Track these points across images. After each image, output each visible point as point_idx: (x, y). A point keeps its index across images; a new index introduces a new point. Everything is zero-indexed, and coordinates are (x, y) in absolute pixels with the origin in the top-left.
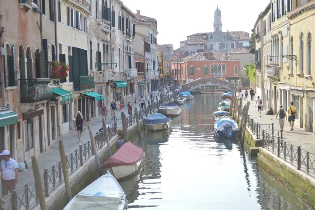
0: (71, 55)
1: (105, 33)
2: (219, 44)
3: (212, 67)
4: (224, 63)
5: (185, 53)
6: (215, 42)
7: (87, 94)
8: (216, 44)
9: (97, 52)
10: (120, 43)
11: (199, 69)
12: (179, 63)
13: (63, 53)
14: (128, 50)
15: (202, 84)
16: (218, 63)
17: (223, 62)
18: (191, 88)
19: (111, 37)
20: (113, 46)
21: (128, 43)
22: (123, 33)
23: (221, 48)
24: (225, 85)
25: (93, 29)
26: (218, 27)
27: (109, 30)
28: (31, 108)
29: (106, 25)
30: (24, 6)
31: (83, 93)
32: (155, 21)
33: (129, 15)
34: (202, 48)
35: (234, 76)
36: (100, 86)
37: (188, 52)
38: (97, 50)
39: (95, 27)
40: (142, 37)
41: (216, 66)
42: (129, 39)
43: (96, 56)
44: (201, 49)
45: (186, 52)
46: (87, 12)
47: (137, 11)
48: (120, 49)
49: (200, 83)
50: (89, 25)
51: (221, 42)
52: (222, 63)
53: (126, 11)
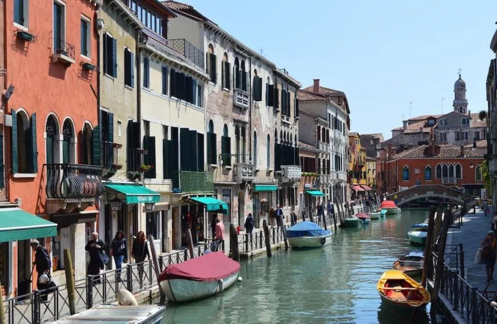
0: (169, 138)
1: (239, 109)
2: (455, 132)
3: (439, 167)
4: (458, 163)
5: (400, 147)
6: (448, 129)
7: (197, 199)
8: (450, 133)
9: (222, 137)
10: (269, 126)
11: (417, 171)
12: (387, 162)
13: (151, 135)
14: (285, 138)
15: (419, 194)
16: (448, 163)
17: (457, 161)
18: (401, 201)
19: (250, 115)
20: (255, 130)
21: (285, 126)
22: (275, 111)
23: (457, 139)
24: (457, 197)
25: (217, 102)
26: (461, 108)
27: (248, 106)
28: (60, 208)
29: (241, 97)
30: (58, 58)
31: (189, 197)
32: (342, 96)
33: (289, 85)
34: (426, 138)
35: (474, 183)
36: (228, 189)
37: (404, 145)
38: (222, 134)
39: (219, 100)
40: (313, 119)
41: (445, 167)
42: (288, 121)
43: (221, 143)
44: (425, 140)
45: (401, 145)
46: (203, 77)
47: (314, 80)
48: (269, 135)
49: (416, 193)
50: (209, 95)
51: (458, 130)
52: (455, 163)
53: (282, 78)
